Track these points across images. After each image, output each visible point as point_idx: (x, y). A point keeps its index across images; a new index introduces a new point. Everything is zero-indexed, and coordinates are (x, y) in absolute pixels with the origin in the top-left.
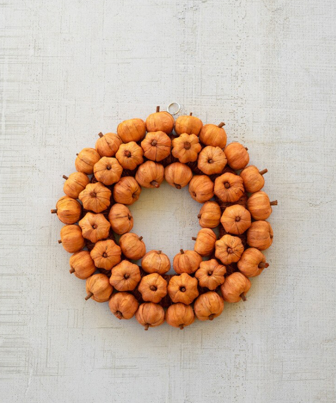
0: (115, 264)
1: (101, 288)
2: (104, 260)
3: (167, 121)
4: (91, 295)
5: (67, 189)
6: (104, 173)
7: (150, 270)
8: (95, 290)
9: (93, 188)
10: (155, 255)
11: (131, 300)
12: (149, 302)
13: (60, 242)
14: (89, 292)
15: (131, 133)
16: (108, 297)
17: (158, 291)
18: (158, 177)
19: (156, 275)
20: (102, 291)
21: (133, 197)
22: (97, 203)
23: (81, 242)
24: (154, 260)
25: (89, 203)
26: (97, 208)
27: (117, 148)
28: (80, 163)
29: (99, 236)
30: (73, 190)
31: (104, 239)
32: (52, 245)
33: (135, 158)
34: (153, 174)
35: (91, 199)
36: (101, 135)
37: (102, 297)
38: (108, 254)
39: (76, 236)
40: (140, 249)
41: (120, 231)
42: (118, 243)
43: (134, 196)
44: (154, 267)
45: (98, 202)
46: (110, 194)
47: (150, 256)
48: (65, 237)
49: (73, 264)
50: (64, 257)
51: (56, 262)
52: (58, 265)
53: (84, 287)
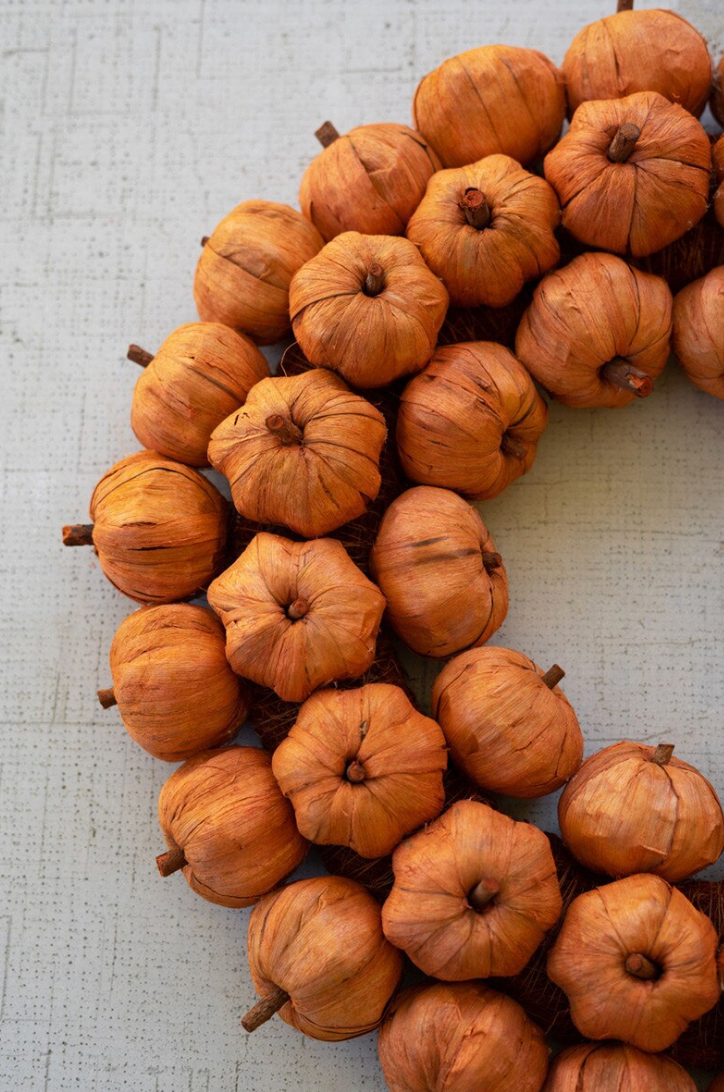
0: (411, 823)
1: (335, 965)
2: (349, 800)
3: (678, 48)
4: (277, 1000)
5: (150, 409)
6: (348, 310)
7: (617, 857)
8: (300, 969)
9: (287, 395)
10: (639, 771)
11: (506, 1033)
12: (611, 1045)
13: (107, 701)
14: (266, 980)
15: (488, 113)
16: (373, 1013)
17: (672, 983)
18: (643, 336)
19: (652, 885)
20: (338, 982)
21: (505, 450)
22: (308, 479)
23: (220, 696)
24: (640, 796)
25: (264, 478)
26: (307, 505)
27: (417, 189)
28: (216, 277)
29: (320, 664)
30: (177, 415)
31: (347, 682)
32: (72, 717)
33: (515, 231)
34: (615, 319)
35: (275, 456)
36: (327, 135)
37: (337, 1015)
38: (376, 767)
39: (189, 666)
40: (556, 734)
41: (439, 635)
42: (429, 704)
43: (510, 443)
44: (639, 841)
45: (314, 472)
46: (380, 431)
47: (611, 775)
48: (130, 670)
49: (178, 823)
50: (136, 782)
51: (94, 808)
52: (105, 828)
53: (240, 951)
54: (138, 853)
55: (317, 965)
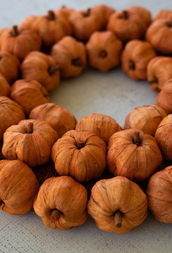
2: (85, 150)
8: (116, 195)
49: (48, 200)
50: (23, 234)
51: (18, 250)
52: (26, 251)
53: (94, 243)
54: (42, 248)
55: (119, 189)
